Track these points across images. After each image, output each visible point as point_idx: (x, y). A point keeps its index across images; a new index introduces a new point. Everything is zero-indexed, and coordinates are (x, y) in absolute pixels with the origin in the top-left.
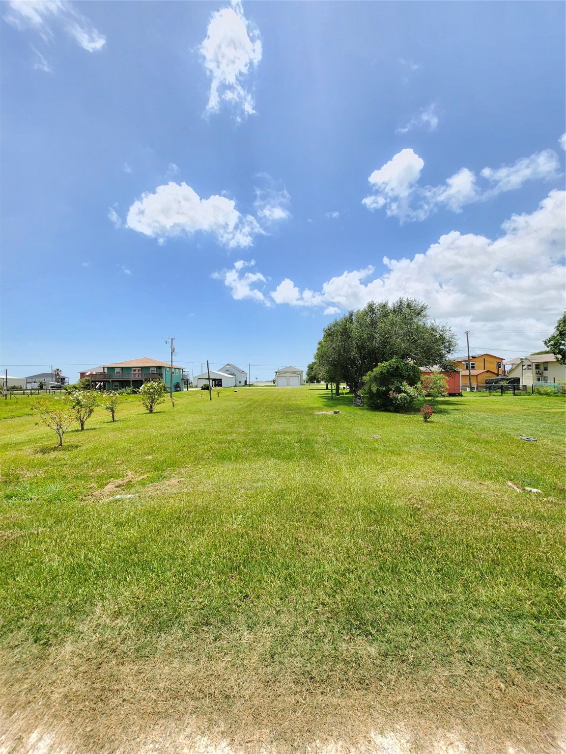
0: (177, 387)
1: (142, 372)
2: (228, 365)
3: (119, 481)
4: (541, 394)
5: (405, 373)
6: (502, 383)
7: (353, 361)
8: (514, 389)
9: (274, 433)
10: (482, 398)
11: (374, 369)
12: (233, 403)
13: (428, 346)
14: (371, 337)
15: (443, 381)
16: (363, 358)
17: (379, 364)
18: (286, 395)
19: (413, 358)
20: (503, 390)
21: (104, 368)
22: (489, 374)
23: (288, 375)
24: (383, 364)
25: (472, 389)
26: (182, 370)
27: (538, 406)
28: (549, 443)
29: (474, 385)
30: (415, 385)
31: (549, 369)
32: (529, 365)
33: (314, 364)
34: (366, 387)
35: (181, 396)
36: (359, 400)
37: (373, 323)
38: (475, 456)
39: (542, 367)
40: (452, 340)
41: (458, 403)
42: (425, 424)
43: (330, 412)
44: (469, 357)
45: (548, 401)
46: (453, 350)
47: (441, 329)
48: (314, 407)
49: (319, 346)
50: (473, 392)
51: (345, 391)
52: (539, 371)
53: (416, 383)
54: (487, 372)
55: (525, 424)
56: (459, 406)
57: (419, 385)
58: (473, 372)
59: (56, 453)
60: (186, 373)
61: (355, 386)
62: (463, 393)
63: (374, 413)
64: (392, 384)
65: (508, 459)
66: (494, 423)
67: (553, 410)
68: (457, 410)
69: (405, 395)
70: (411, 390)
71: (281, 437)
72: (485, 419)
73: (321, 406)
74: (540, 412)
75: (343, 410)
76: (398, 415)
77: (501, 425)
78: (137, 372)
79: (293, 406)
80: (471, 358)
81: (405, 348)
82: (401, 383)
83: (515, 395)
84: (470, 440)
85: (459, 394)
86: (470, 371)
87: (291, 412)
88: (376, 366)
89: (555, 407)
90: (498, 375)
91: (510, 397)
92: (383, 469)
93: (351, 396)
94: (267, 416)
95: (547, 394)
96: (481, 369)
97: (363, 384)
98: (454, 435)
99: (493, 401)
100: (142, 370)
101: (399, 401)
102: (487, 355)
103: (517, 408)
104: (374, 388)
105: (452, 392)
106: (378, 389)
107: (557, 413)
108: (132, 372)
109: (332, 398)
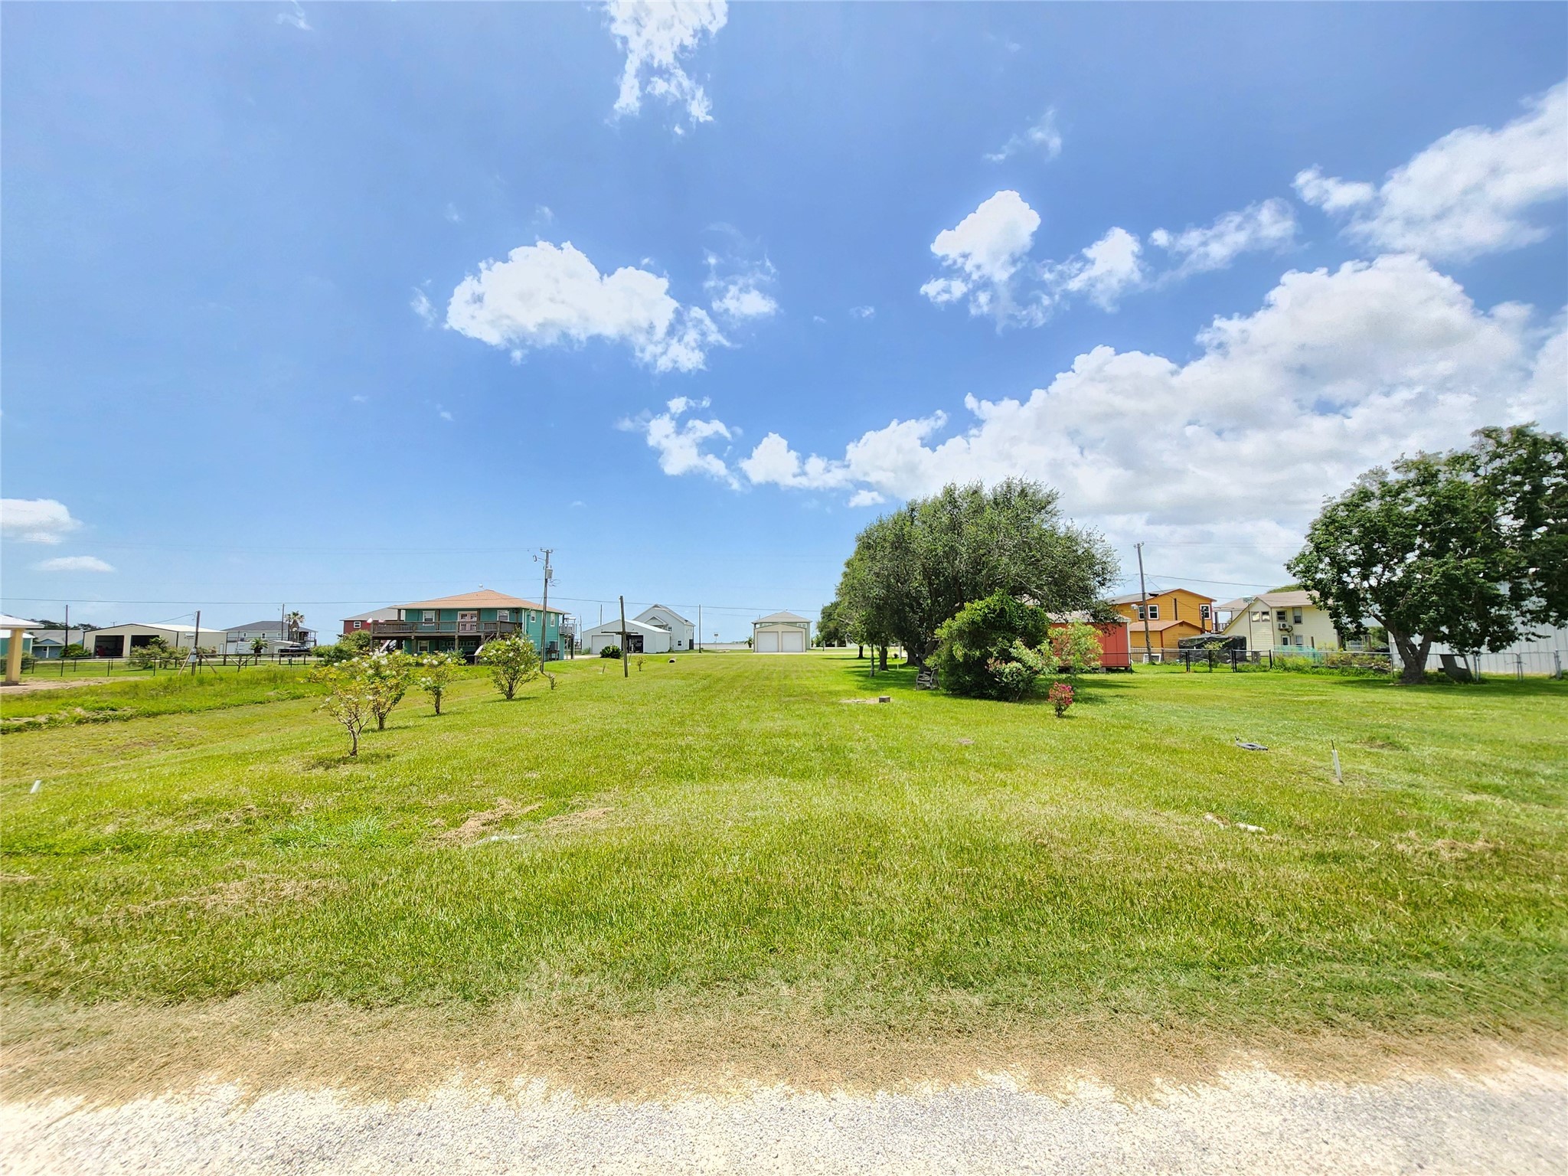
0: (550, 652)
1: (479, 619)
2: (656, 606)
3: (487, 815)
4: (1287, 669)
5: (1019, 623)
6: (1210, 647)
7: (916, 599)
8: (1235, 660)
9: (770, 735)
10: (1173, 675)
11: (957, 615)
12: (673, 682)
13: (1061, 571)
14: (952, 552)
15: (1092, 640)
16: (935, 593)
17: (967, 604)
18: (777, 669)
19: (1034, 596)
20: (1212, 660)
21: (399, 610)
22: (1185, 630)
23: (780, 628)
24: (975, 605)
25: (1152, 660)
26: (561, 617)
27: (1279, 691)
28: (1289, 753)
29: (1157, 651)
30: (1039, 647)
31: (1304, 620)
32: (1264, 613)
33: (836, 605)
34: (943, 651)
35: (562, 670)
36: (927, 678)
37: (955, 527)
38: (1153, 773)
39: (1290, 617)
40: (1109, 559)
41: (1124, 684)
42: (1058, 721)
43: (872, 700)
44: (1144, 594)
45: (1299, 681)
46: (1110, 580)
47: (1084, 537)
48: (839, 692)
49: (847, 570)
50: (1154, 664)
51: (897, 662)
52: (1284, 625)
53: (1040, 642)
54: (1181, 624)
55: (1248, 722)
56: (1126, 689)
57: (1045, 646)
58: (1154, 625)
59: (349, 767)
60: (570, 622)
61: (918, 649)
62: (1134, 666)
63: (959, 700)
64: (995, 644)
65: (1210, 780)
66: (1191, 720)
67: (1305, 698)
68: (1122, 697)
69: (1019, 665)
70: (1029, 656)
71: (782, 742)
72: (1174, 712)
73: (853, 688)
74: (1280, 700)
75: (898, 697)
76: (1006, 704)
77: (1204, 723)
78: (467, 619)
79: (796, 689)
80: (1148, 597)
81: (1018, 575)
82: (1011, 641)
83: (1236, 670)
84: (1143, 748)
85: (1126, 668)
86: (1146, 623)
87: (792, 699)
88: (961, 608)
89: (1310, 693)
90: (1202, 631)
91: (1227, 675)
92: (982, 791)
93: (909, 670)
94: (748, 707)
95: (1299, 669)
96: (1171, 619)
97: (936, 645)
98: (1112, 738)
99: (1192, 682)
100: (479, 614)
101: (1006, 677)
102: (1180, 591)
103: (1237, 694)
104: (959, 652)
105: (1112, 663)
106: (965, 654)
107: (1312, 702)
108: (459, 617)
109: (873, 675)
